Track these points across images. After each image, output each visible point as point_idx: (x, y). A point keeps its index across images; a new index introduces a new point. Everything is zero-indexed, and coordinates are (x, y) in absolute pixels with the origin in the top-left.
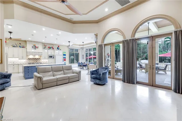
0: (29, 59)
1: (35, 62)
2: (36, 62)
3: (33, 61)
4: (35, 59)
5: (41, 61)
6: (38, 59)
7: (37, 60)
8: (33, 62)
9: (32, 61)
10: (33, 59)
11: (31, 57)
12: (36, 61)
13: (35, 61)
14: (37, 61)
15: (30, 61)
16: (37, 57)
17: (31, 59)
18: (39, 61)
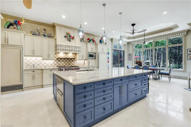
0: (59, 59)
1: (68, 64)
2: (69, 64)
4: (68, 59)
5: (76, 62)
6: (71, 59)
8: (65, 64)
9: (63, 63)
10: (64, 59)
11: (61, 55)
12: (70, 63)
13: (68, 63)
15: (59, 63)
16: (70, 55)
17: (61, 59)
18: (73, 62)
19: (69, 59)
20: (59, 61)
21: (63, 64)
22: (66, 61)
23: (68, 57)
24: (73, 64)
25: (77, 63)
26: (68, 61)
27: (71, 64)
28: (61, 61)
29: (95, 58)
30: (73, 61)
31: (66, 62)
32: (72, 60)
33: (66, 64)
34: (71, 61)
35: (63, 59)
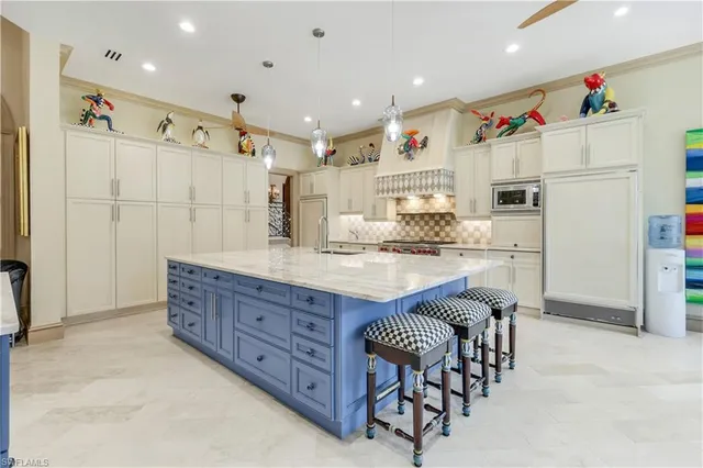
0: (408, 218)
1: (432, 233)
2: (437, 234)
3: (422, 229)
4: (432, 216)
5: (459, 228)
6: (442, 216)
7: (437, 223)
8: (422, 234)
9: (417, 228)
10: (422, 216)
11: (414, 204)
12: (437, 228)
13: (432, 228)
14: (442, 228)
15: (408, 228)
16: (440, 203)
17: (412, 216)
18: (448, 229)
19: (437, 218)
20: (408, 223)
21: (417, 234)
22: (427, 223)
23: (432, 211)
24: (448, 236)
25: (465, 230)
26: (432, 223)
27: (442, 234)
28: (412, 223)
29: (536, 205)
30: (448, 223)
31: (426, 228)
32: (446, 218)
33: (426, 235)
34: (443, 223)
35: (417, 219)
